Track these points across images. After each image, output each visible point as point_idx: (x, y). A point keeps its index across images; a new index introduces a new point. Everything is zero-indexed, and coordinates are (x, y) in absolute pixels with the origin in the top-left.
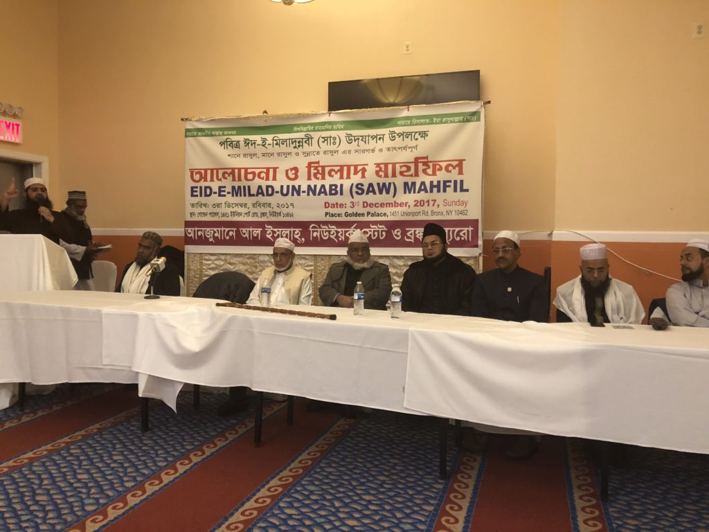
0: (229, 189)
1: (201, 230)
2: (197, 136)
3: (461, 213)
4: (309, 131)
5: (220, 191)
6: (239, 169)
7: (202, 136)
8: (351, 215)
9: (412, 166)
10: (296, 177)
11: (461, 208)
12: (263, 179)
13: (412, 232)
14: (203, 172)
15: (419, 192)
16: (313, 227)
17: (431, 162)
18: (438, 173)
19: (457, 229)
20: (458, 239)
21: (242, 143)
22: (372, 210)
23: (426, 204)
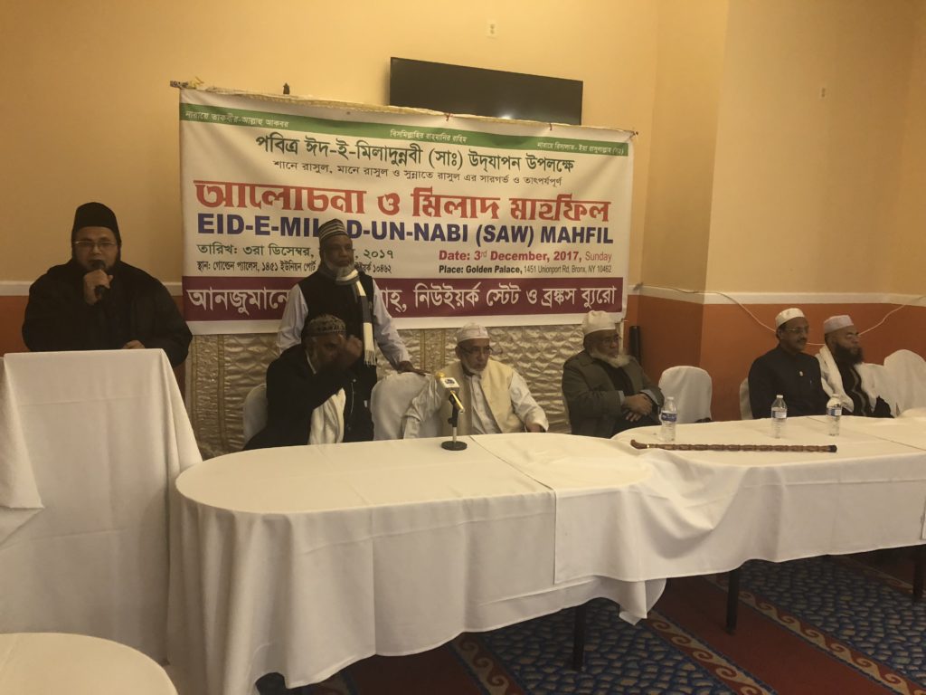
0: (275, 221)
1: (223, 294)
2: (209, 120)
3: (605, 269)
4: (415, 139)
5: (258, 225)
6: (299, 190)
7: (221, 122)
8: (475, 270)
9: (554, 205)
10: (396, 210)
11: (604, 263)
12: (341, 208)
13: (550, 293)
14: (223, 187)
15: (559, 241)
16: (420, 288)
17: (573, 202)
18: (581, 216)
19: (600, 290)
20: (600, 301)
21: (302, 145)
22: (502, 263)
23: (567, 257)
